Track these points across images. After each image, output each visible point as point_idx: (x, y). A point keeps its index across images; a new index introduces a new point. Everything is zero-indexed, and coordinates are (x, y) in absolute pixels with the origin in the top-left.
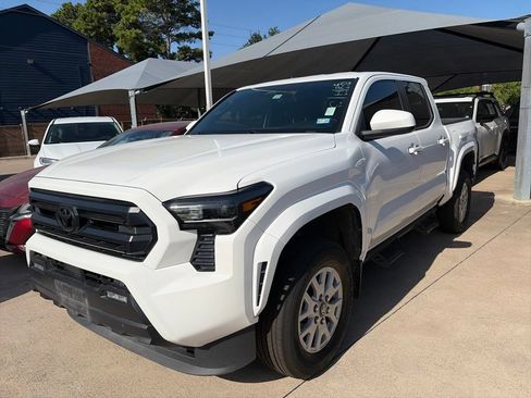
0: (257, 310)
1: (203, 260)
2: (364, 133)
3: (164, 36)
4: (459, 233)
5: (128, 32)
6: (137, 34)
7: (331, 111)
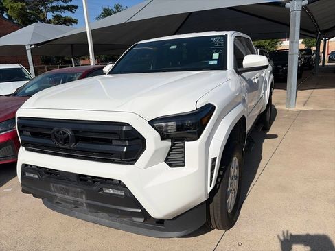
0: (210, 189)
1: (175, 159)
2: (239, 70)
3: (42, 8)
4: (268, 129)
5: (15, 5)
6: (22, 5)
7: (216, 56)
